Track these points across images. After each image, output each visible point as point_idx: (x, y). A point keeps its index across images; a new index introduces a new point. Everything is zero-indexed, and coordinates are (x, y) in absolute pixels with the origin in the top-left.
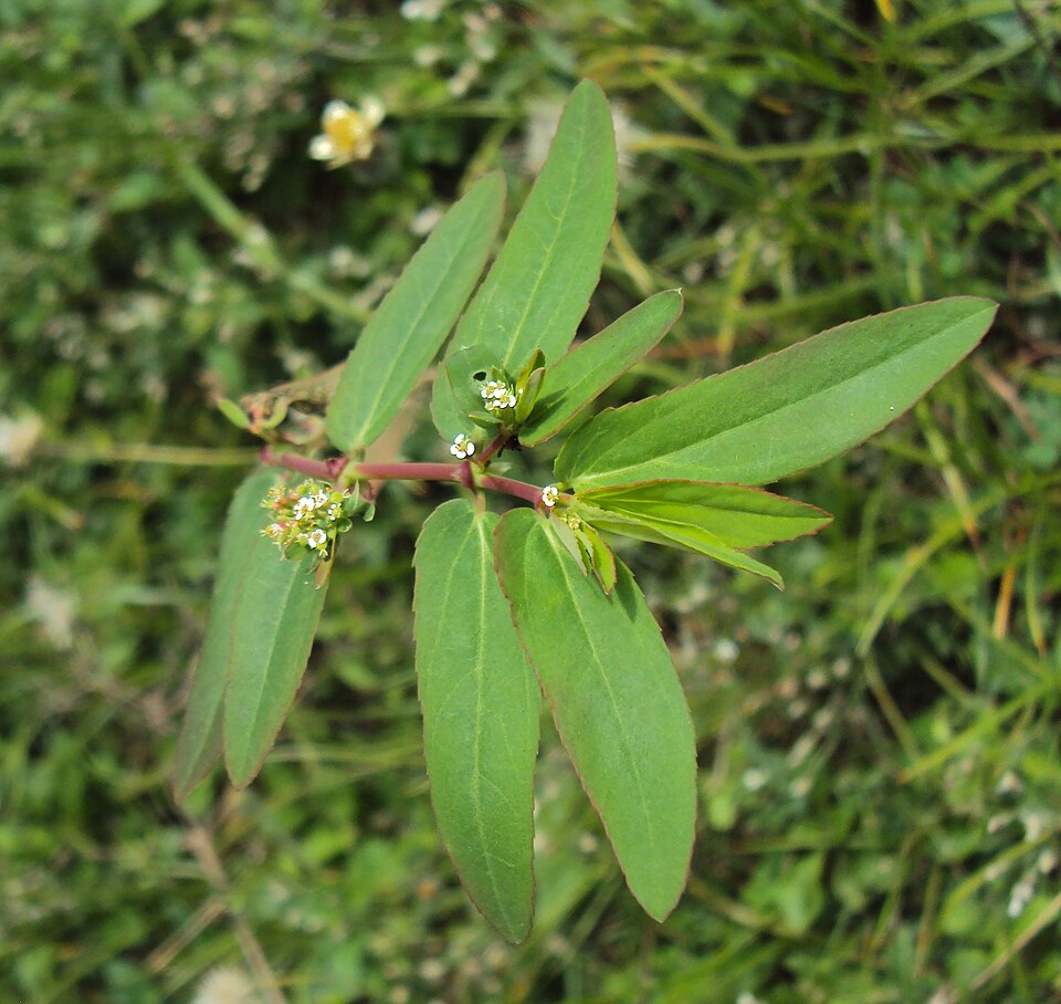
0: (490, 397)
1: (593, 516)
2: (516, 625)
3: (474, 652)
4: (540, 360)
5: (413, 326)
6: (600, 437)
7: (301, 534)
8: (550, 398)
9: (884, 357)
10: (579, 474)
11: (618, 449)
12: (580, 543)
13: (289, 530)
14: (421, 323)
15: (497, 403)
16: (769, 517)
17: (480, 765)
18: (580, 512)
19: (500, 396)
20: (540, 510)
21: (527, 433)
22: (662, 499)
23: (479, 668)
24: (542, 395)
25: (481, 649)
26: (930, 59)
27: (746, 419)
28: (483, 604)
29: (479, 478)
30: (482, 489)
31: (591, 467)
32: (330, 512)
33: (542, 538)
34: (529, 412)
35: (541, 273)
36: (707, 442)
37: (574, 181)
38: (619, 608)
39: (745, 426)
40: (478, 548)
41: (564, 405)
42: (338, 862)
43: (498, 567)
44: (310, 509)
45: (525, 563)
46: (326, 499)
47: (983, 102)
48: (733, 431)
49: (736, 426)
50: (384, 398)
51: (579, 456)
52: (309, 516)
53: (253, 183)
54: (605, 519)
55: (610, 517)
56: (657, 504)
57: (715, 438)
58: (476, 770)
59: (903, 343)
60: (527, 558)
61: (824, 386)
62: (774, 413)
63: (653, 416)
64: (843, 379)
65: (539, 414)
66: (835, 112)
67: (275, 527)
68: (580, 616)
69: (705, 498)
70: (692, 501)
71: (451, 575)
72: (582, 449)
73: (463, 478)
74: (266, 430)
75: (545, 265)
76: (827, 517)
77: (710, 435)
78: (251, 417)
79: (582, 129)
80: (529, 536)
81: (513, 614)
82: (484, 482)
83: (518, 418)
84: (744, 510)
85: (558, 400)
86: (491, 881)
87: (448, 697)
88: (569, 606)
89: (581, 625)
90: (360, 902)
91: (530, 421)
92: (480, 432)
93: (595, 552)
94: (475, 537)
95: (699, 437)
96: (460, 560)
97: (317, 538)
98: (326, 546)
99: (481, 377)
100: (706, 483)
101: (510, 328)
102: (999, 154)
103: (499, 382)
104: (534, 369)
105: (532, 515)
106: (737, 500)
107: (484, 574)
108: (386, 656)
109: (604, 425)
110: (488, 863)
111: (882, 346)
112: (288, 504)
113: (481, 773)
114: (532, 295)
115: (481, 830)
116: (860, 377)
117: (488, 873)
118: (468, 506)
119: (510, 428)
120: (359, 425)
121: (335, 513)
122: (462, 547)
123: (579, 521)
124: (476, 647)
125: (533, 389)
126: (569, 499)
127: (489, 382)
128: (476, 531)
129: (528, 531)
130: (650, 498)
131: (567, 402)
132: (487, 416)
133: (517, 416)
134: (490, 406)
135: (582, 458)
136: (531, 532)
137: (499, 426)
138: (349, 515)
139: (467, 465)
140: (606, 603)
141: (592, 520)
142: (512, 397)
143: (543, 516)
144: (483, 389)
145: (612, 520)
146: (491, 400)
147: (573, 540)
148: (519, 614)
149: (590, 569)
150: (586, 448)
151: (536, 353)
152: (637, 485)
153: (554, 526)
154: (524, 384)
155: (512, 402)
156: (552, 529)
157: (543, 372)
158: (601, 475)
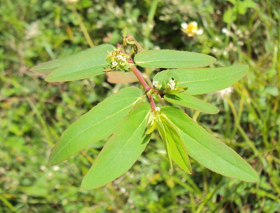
1: (159, 121)
2: (124, 118)
3: (110, 114)
4: (186, 89)
6: (176, 113)
7: (113, 60)
8: (177, 97)
9: (233, 164)
11: (176, 119)
12: (151, 122)
13: (113, 57)
15: (170, 85)
16: (182, 160)
18: (158, 118)
19: (172, 85)
20: (152, 110)
21: (167, 97)
22: (171, 135)
23: (108, 117)
24: (177, 95)
25: (112, 116)
27: (200, 143)
28: (122, 110)
29: (149, 93)
30: (147, 95)
31: (168, 115)
33: (146, 114)
34: (172, 94)
35: (202, 80)
36: (190, 137)
38: (142, 139)
39: (198, 143)
40: (133, 102)
41: (178, 101)
43: (134, 107)
44: (121, 58)
45: (139, 113)
46: (125, 60)
48: (195, 141)
49: (197, 141)
50: (152, 62)
51: (169, 111)
52: (119, 59)
53: (162, 18)
54: (160, 124)
57: (191, 138)
59: (238, 166)
62: (205, 148)
64: (222, 158)
65: (173, 97)
66: (258, 143)
67: (111, 53)
68: (135, 132)
69: (178, 143)
70: (175, 141)
71: (124, 99)
73: (147, 89)
74: (125, 42)
75: (204, 80)
76: (191, 172)
77: (192, 137)
78: (126, 37)
81: (126, 117)
82: (149, 94)
83: (169, 93)
84: (181, 154)
85: (179, 99)
86: (61, 149)
87: (97, 114)
88: (135, 128)
89: (133, 133)
90: (7, 144)
91: (170, 96)
92: (161, 86)
93: (152, 127)
94: (135, 100)
95: (189, 135)
96: (128, 99)
97: (115, 64)
98: (114, 66)
99: (173, 79)
101: (186, 80)
102: (272, 185)
103: (175, 83)
104: (183, 89)
106: (182, 151)
107: (129, 106)
108: (68, 116)
109: (180, 112)
110: (65, 146)
111: (235, 162)
112: (117, 53)
113: (85, 131)
114: (196, 81)
115: (72, 139)
117: (63, 147)
118: (141, 94)
119: (166, 92)
121: (123, 64)
122: (132, 98)
123: (156, 119)
124: (112, 114)
125: (178, 91)
126: (158, 114)
127: (173, 81)
128: (137, 99)
129: (146, 109)
130: (170, 132)
131: (179, 101)
132: (166, 85)
133: (170, 91)
134: (168, 84)
135: (169, 112)
136: (146, 110)
137: (165, 89)
138: (124, 68)
139: (150, 88)
140: (142, 136)
141: (158, 121)
142: (174, 88)
143: (151, 111)
144: (171, 81)
145: (161, 126)
146: (170, 84)
147: (151, 120)
148: (127, 118)
149: (148, 127)
150: (172, 111)
151: (186, 88)
152: (172, 127)
153: (151, 114)
154: (178, 89)
155: (173, 89)
156: (149, 115)
157: (184, 91)
158: (168, 119)
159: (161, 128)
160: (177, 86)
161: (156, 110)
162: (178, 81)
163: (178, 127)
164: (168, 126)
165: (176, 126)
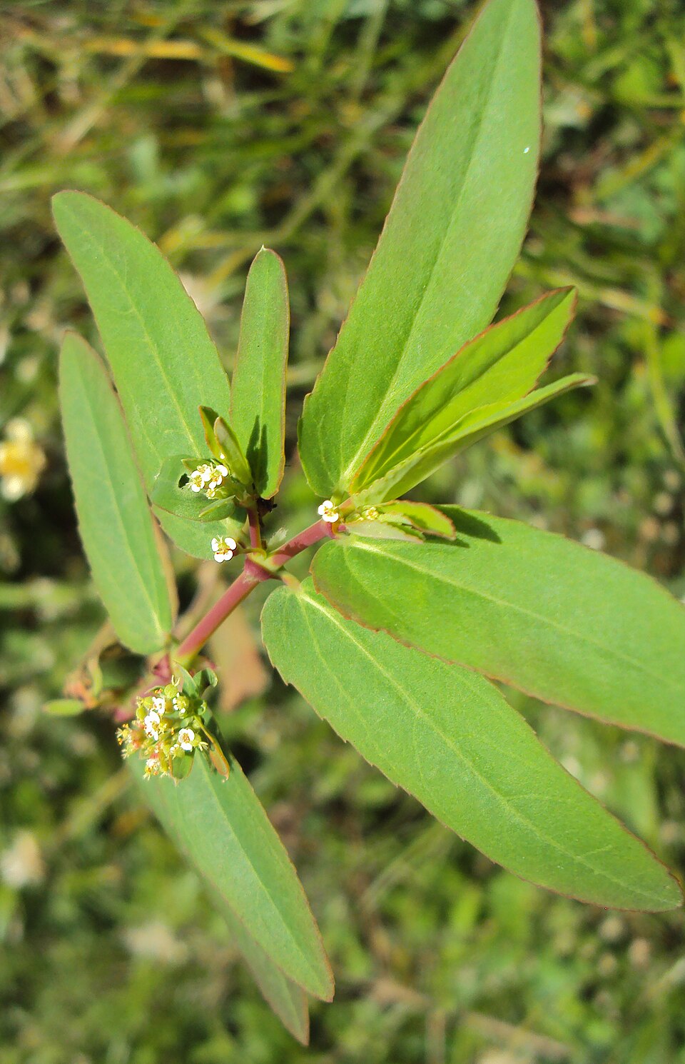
0: (202, 486)
1: (380, 493)
2: (408, 645)
3: (401, 703)
4: (210, 415)
5: (114, 506)
6: (323, 427)
7: (172, 749)
8: (254, 439)
9: (477, 122)
10: (339, 473)
11: (349, 420)
12: (393, 525)
13: (161, 753)
14: (119, 497)
15: (212, 485)
16: (523, 344)
17: (498, 789)
18: (368, 500)
19: (208, 478)
20: (337, 535)
21: (264, 486)
22: (422, 422)
23: (418, 712)
24: (244, 445)
25: (405, 695)
26: (339, 72)
27: (422, 290)
28: (370, 657)
29: (269, 563)
30: (281, 569)
31: (342, 459)
32: (176, 708)
33: (362, 556)
34: (247, 467)
35: (158, 362)
36: (410, 341)
37: (116, 273)
38: (478, 544)
39: (428, 296)
40: (323, 618)
41: (268, 433)
42: (483, 916)
43: (346, 613)
44: (158, 721)
45: (366, 588)
46: (163, 702)
47: (393, 64)
48: (421, 311)
49: (419, 304)
50: (146, 580)
51: (323, 461)
52: (163, 727)
54: (392, 484)
55: (394, 477)
56: (422, 430)
57: (414, 332)
58: (499, 797)
59: (480, 92)
60: (365, 583)
61: (454, 196)
62: (439, 261)
63: (347, 366)
64: (464, 173)
65: (257, 460)
67: (150, 763)
68: (454, 583)
69: (455, 382)
70: (447, 397)
71: (323, 660)
72: (320, 452)
73: (255, 576)
74: (98, 697)
75: (155, 354)
77: (407, 333)
79: (85, 233)
80: (348, 564)
81: (397, 638)
82: (276, 562)
83: (245, 482)
84: (496, 359)
85: (260, 434)
86: (604, 877)
87: (417, 759)
89: (462, 590)
91: (258, 474)
92: (229, 523)
93: (412, 518)
94: (313, 611)
95: (400, 345)
96: (318, 641)
97: (186, 738)
98: (199, 738)
99: (184, 480)
100: (442, 369)
101: (174, 426)
103: (199, 467)
104: (212, 424)
105: (333, 545)
106: (481, 357)
107: (348, 634)
109: (317, 414)
110: (589, 866)
111: (467, 115)
112: (143, 735)
113: (505, 796)
114: (167, 383)
115: (554, 843)
116: (476, 158)
117: (596, 872)
118: (283, 593)
119: (246, 496)
120: (150, 620)
121: (181, 705)
122: (310, 629)
123: (373, 508)
124: (399, 698)
125: (230, 444)
126: (350, 503)
127: (192, 476)
128: (308, 607)
129: (343, 561)
130: (412, 432)
131: (268, 428)
132: (218, 504)
133: (240, 479)
134: (210, 494)
135: (327, 459)
136: (346, 558)
137: (236, 503)
138: (197, 695)
139: (249, 562)
140: (464, 551)
141: (383, 496)
142: (219, 467)
143: (340, 536)
144: (194, 487)
145: (398, 479)
146: (206, 487)
147: (385, 527)
148: (402, 632)
149: (420, 534)
150: (322, 448)
151: (204, 415)
152: (388, 430)
153: (359, 534)
154: (217, 448)
155: (224, 471)
156: (361, 539)
157: (222, 421)
158: (356, 458)
159: (407, 474)
160: (211, 456)
161: (334, 518)
162: (183, 456)
163: (379, 406)
164: (391, 447)
165: (377, 411)
